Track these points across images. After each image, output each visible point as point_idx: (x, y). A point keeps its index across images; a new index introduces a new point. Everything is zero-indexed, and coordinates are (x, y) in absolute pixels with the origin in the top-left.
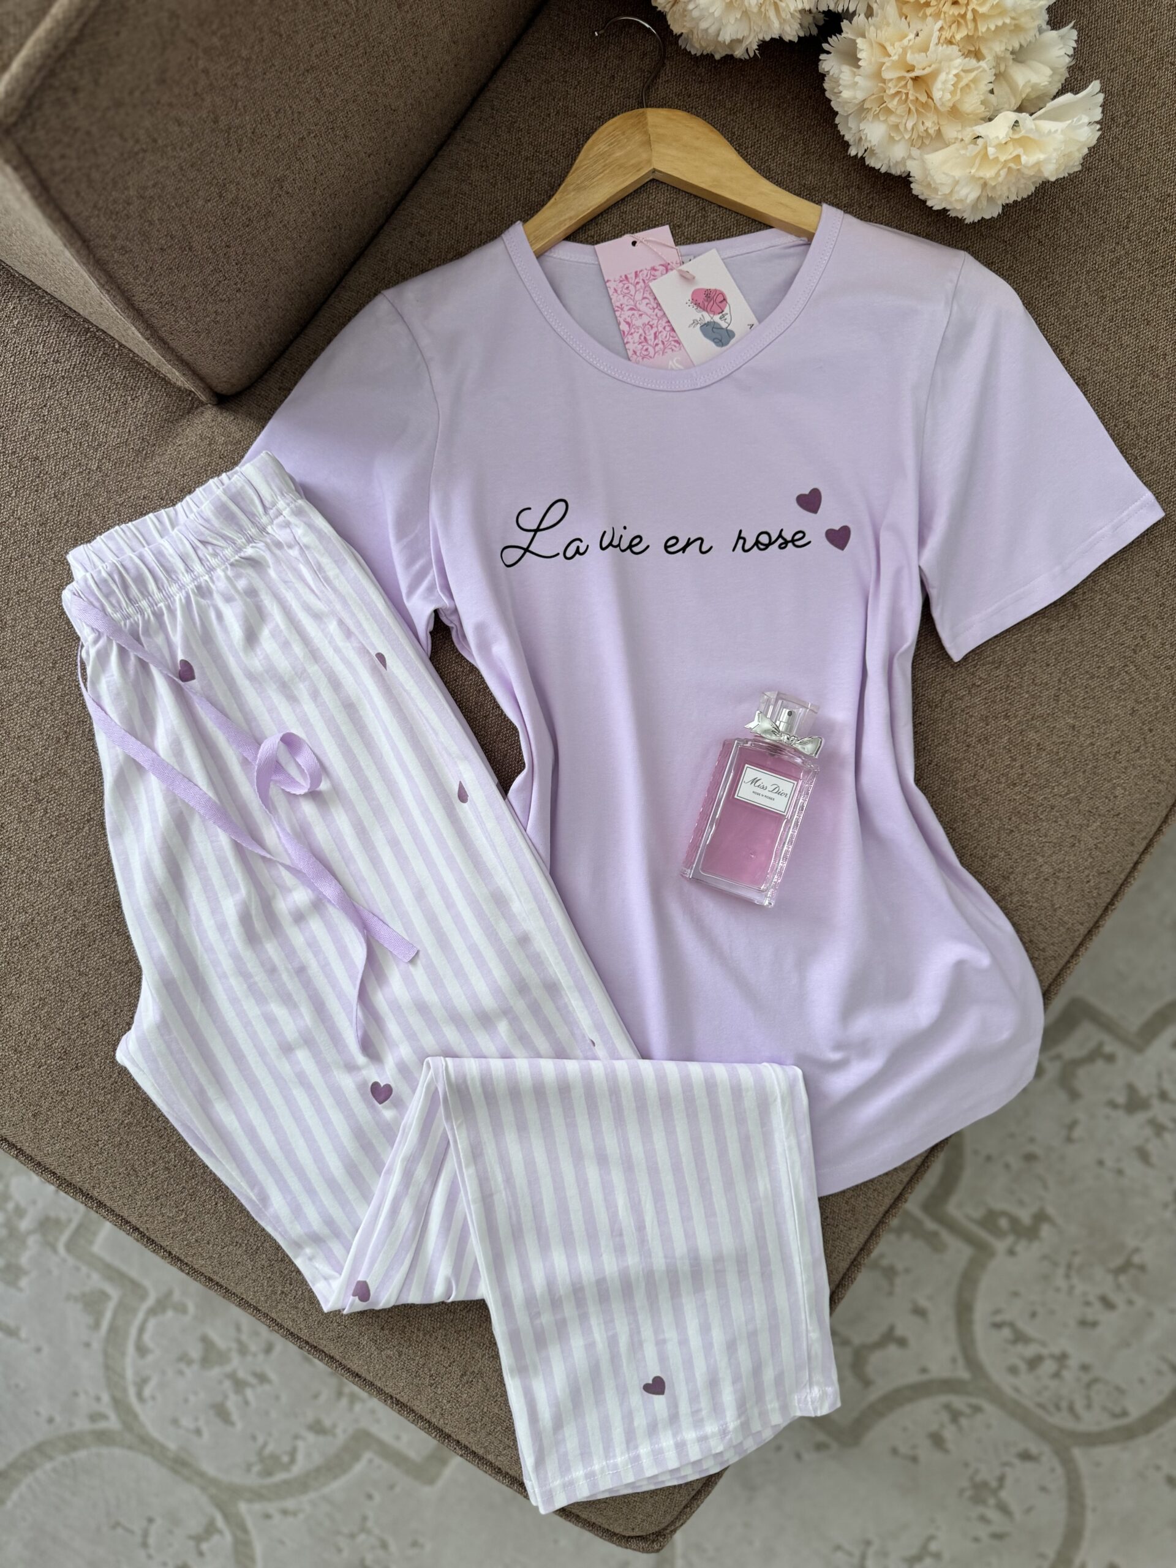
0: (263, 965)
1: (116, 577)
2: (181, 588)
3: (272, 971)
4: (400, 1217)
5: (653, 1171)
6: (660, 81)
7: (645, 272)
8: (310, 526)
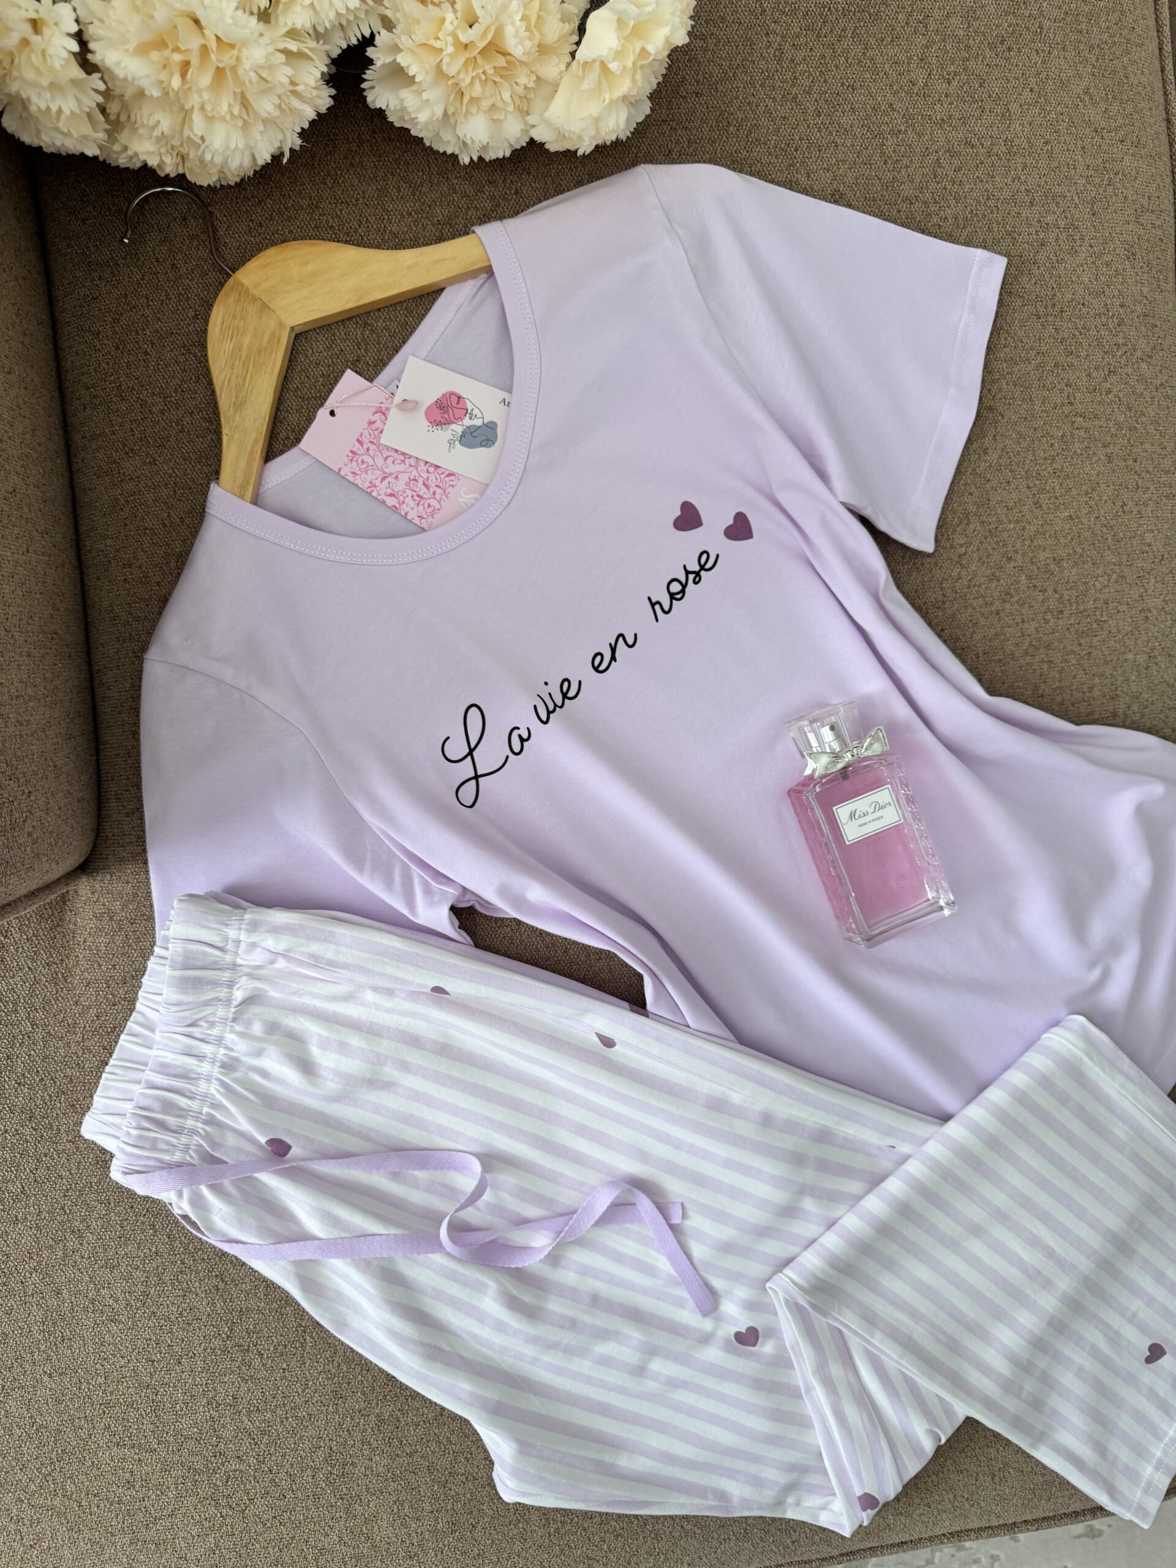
0: (562, 1327)
1: (146, 1125)
2: (208, 1079)
3: (573, 1324)
4: (850, 1421)
5: (1026, 1203)
6: (222, 233)
7: (366, 433)
8: (275, 930)
